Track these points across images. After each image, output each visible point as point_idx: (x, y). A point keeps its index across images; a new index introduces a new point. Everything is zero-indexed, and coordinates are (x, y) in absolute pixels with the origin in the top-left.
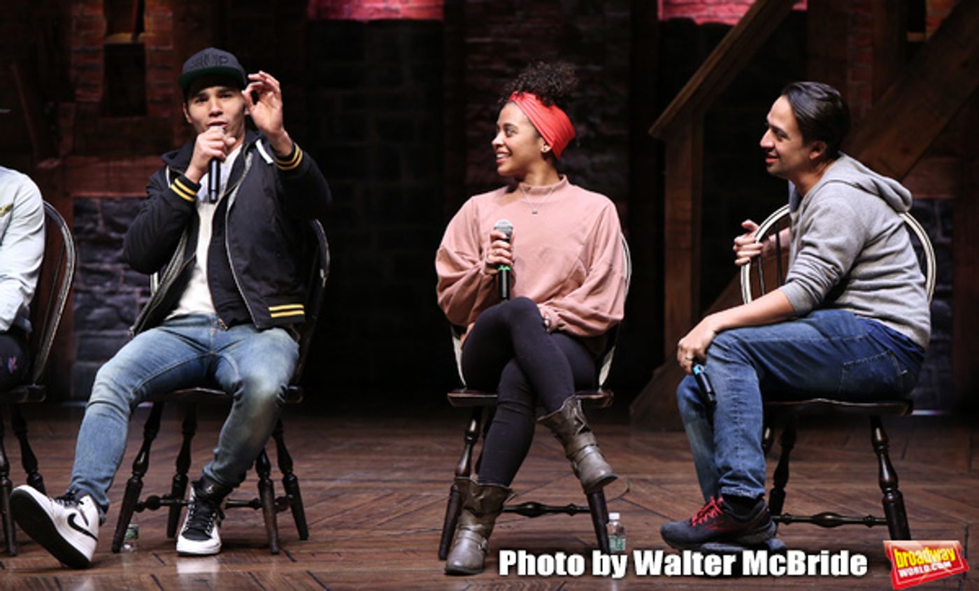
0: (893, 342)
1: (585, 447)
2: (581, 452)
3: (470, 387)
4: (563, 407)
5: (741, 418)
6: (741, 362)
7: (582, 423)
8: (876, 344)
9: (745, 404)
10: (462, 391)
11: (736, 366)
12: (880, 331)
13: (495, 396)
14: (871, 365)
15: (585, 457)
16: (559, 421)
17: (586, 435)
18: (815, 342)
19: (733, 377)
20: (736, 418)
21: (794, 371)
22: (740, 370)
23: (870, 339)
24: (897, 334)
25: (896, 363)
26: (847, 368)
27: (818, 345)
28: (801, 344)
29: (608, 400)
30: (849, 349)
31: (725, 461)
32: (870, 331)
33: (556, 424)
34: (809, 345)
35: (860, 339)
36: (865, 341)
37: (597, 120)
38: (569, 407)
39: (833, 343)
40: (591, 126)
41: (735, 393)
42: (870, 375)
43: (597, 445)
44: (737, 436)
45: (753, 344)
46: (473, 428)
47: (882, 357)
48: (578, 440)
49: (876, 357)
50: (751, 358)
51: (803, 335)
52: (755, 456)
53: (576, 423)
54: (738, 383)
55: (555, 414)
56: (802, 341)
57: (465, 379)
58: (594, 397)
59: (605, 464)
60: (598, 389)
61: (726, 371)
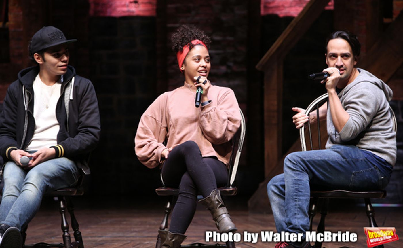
0: (377, 162)
1: (222, 214)
2: (220, 217)
3: (166, 186)
4: (211, 195)
5: (299, 199)
6: (300, 170)
7: (220, 203)
8: (369, 163)
9: (301, 192)
10: (163, 188)
11: (299, 172)
12: (371, 156)
13: (178, 190)
14: (366, 173)
15: (222, 219)
16: (209, 202)
17: (222, 209)
18: (339, 161)
19: (296, 178)
20: (296, 198)
21: (328, 175)
22: (300, 174)
23: (366, 160)
24: (379, 158)
25: (378, 173)
26: (353, 174)
27: (340, 162)
28: (332, 161)
29: (235, 192)
30: (355, 165)
31: (289, 220)
32: (366, 156)
33: (207, 203)
34: (336, 162)
35: (361, 160)
36: (363, 161)
37: (231, 64)
38: (214, 195)
39: (348, 162)
40: (229, 67)
41: (296, 186)
42: (366, 178)
43: (228, 214)
44: (296, 208)
45: (308, 161)
46: (168, 206)
47: (372, 169)
48: (218, 211)
49: (369, 169)
50: (306, 168)
51: (333, 157)
52: (304, 218)
53: (217, 202)
54: (298, 181)
55: (207, 198)
56: (333, 160)
57: (164, 182)
58: (228, 190)
59: (232, 223)
60: (230, 186)
61: (293, 175)
